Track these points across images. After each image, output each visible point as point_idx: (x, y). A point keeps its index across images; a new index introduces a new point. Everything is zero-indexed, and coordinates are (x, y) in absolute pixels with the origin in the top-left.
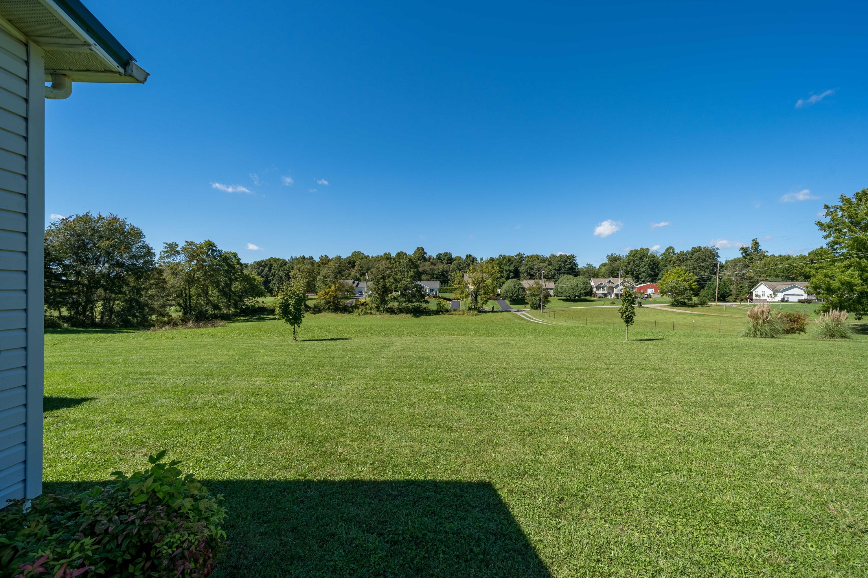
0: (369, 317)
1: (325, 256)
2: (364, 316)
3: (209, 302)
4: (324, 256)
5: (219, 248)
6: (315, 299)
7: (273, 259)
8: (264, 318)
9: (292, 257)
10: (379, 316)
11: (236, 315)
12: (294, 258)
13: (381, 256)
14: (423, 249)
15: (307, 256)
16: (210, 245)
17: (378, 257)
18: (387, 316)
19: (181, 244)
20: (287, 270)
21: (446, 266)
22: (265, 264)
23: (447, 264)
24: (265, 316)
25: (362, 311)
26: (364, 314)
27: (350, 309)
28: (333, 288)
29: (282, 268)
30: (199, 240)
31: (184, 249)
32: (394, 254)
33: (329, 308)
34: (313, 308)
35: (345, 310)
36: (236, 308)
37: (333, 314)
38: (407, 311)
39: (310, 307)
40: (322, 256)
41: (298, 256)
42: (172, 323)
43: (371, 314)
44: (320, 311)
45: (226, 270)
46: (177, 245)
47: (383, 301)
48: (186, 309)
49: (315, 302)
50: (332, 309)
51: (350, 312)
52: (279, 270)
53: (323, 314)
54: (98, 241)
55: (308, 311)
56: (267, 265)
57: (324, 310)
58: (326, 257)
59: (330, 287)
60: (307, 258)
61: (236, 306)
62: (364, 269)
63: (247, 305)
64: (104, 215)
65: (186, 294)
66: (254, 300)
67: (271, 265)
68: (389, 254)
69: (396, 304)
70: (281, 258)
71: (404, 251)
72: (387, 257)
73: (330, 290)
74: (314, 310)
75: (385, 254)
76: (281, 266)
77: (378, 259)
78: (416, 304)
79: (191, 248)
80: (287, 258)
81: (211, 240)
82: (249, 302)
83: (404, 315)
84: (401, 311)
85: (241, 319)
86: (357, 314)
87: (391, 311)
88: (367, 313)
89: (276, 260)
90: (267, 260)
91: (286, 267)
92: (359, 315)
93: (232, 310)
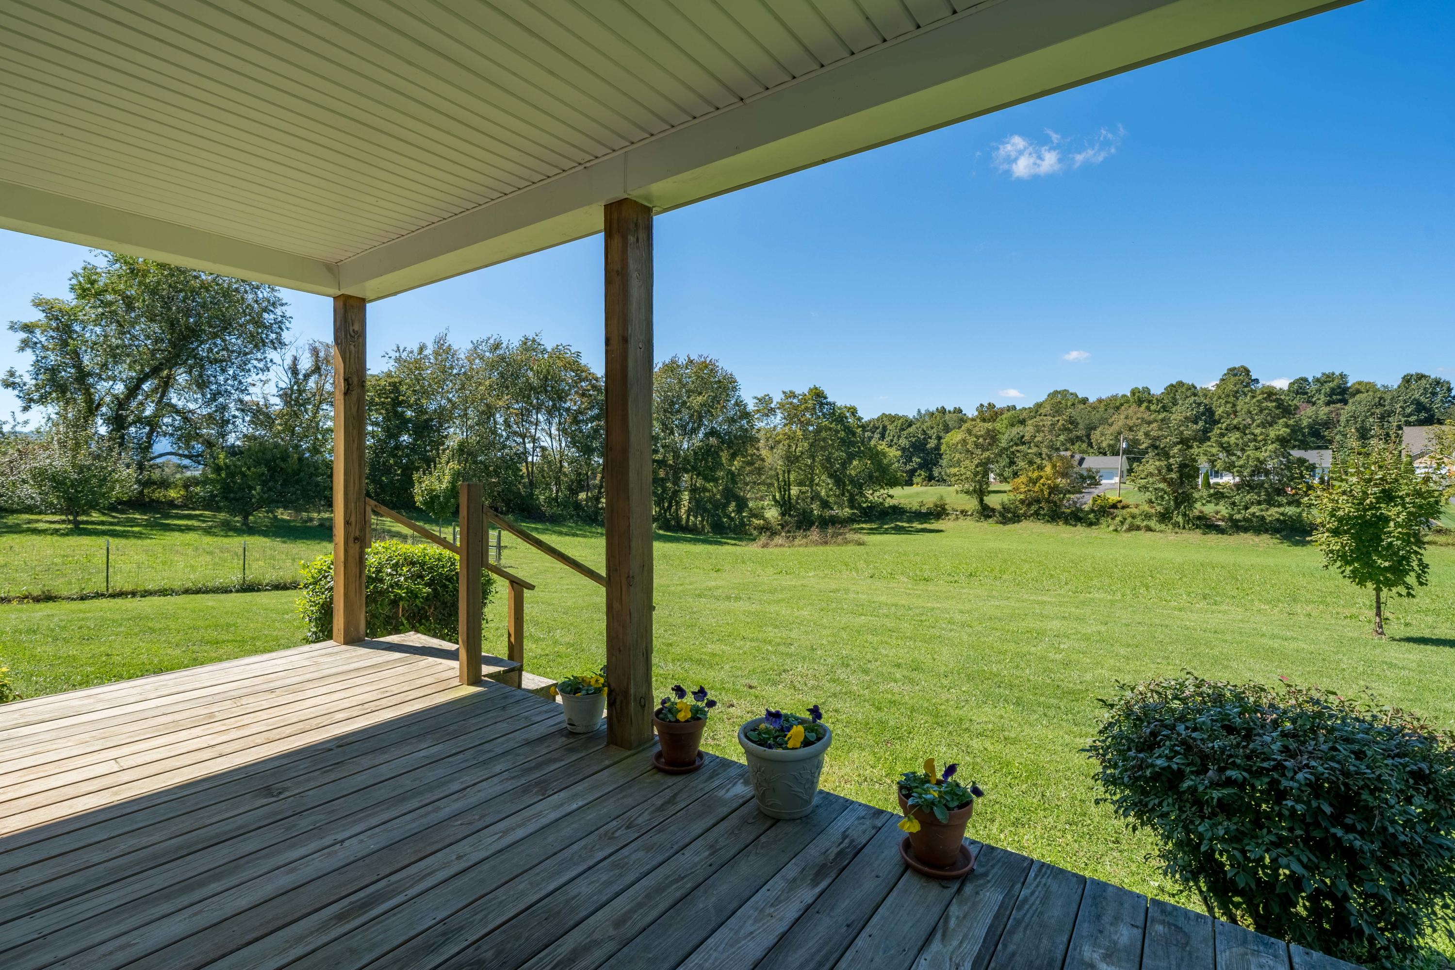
0: (1144, 536)
1: (989, 404)
2: (1129, 535)
3: (816, 497)
4: (986, 404)
5: (830, 399)
6: (1005, 492)
7: (886, 416)
8: (903, 528)
9: (919, 411)
10: (1172, 537)
11: (851, 520)
12: (923, 412)
13: (1124, 396)
14: (1247, 372)
15: (950, 407)
16: (818, 395)
17: (1114, 398)
18: (1195, 537)
19: (777, 398)
20: (914, 437)
21: (1326, 409)
22: (874, 425)
23: (1328, 404)
24: (905, 525)
25: (1122, 523)
26: (1129, 530)
27: (1091, 516)
28: (1048, 470)
29: (905, 432)
30: (802, 388)
31: (781, 406)
32: (1157, 390)
33: (1036, 514)
34: (1000, 512)
35: (1076, 517)
36: (852, 507)
37: (1049, 525)
38: (1260, 527)
39: (993, 510)
40: (982, 405)
41: (933, 409)
42: (767, 529)
43: (1149, 529)
44: (1016, 518)
45: (842, 439)
46: (771, 399)
47: (1184, 500)
48: (786, 506)
49: (1005, 498)
50: (1044, 515)
51: (1091, 524)
52: (899, 437)
53: (1025, 524)
54: (689, 397)
55: (990, 517)
56: (877, 428)
57: (1026, 516)
58: (991, 406)
59: (1041, 468)
60: (950, 412)
61: (852, 503)
62: (1081, 426)
63: (871, 502)
64: (694, 357)
65: (785, 481)
66: (882, 491)
67: (885, 428)
68: (1147, 390)
69: (1223, 509)
70: (900, 414)
71: (1188, 381)
72: (1141, 397)
73: (1042, 474)
74: (1002, 515)
75: (1133, 393)
76: (903, 430)
77: (1115, 405)
78: (1290, 510)
79: (791, 403)
80: (911, 414)
81: (817, 386)
82: (875, 495)
83: (1248, 538)
84: (1237, 526)
85: (863, 529)
86: (1111, 528)
87: (1206, 525)
88: (1138, 528)
89: (893, 419)
90: (878, 420)
91: (911, 430)
92: (1116, 530)
93: (847, 512)
